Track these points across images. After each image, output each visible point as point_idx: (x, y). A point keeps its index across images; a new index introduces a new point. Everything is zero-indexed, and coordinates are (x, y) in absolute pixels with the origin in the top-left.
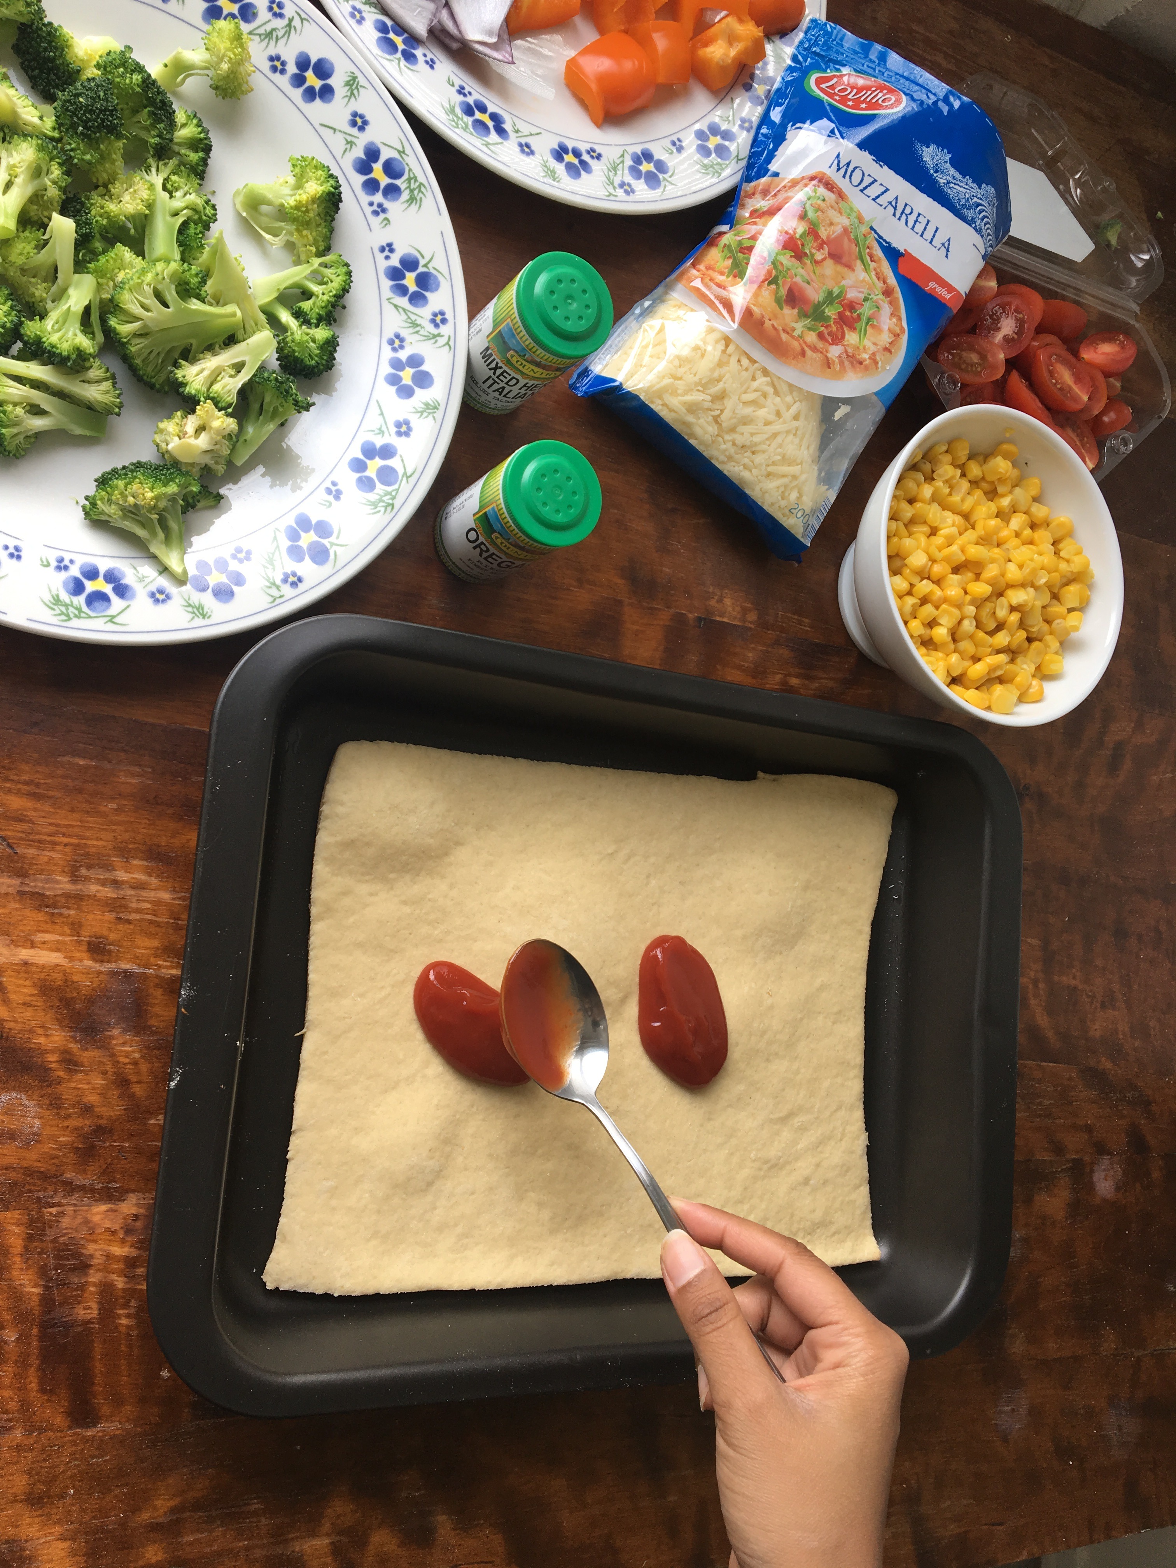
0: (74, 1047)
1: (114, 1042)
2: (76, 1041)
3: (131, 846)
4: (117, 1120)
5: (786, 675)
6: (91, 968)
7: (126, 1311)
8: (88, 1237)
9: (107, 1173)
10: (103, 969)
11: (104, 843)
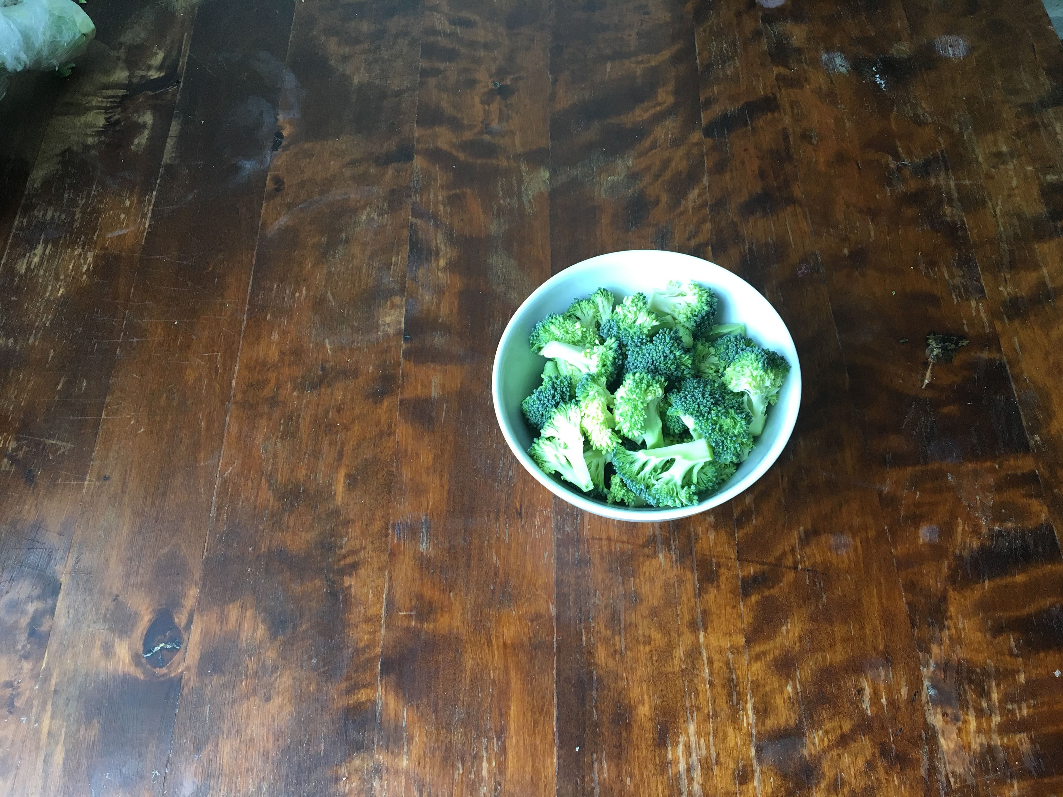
0: (823, 784)
1: (813, 752)
2: (819, 782)
3: (658, 762)
4: (873, 740)
5: (438, 269)
6: (759, 780)
7: (1017, 712)
8: (967, 750)
9: (915, 742)
10: (758, 770)
11: (659, 783)
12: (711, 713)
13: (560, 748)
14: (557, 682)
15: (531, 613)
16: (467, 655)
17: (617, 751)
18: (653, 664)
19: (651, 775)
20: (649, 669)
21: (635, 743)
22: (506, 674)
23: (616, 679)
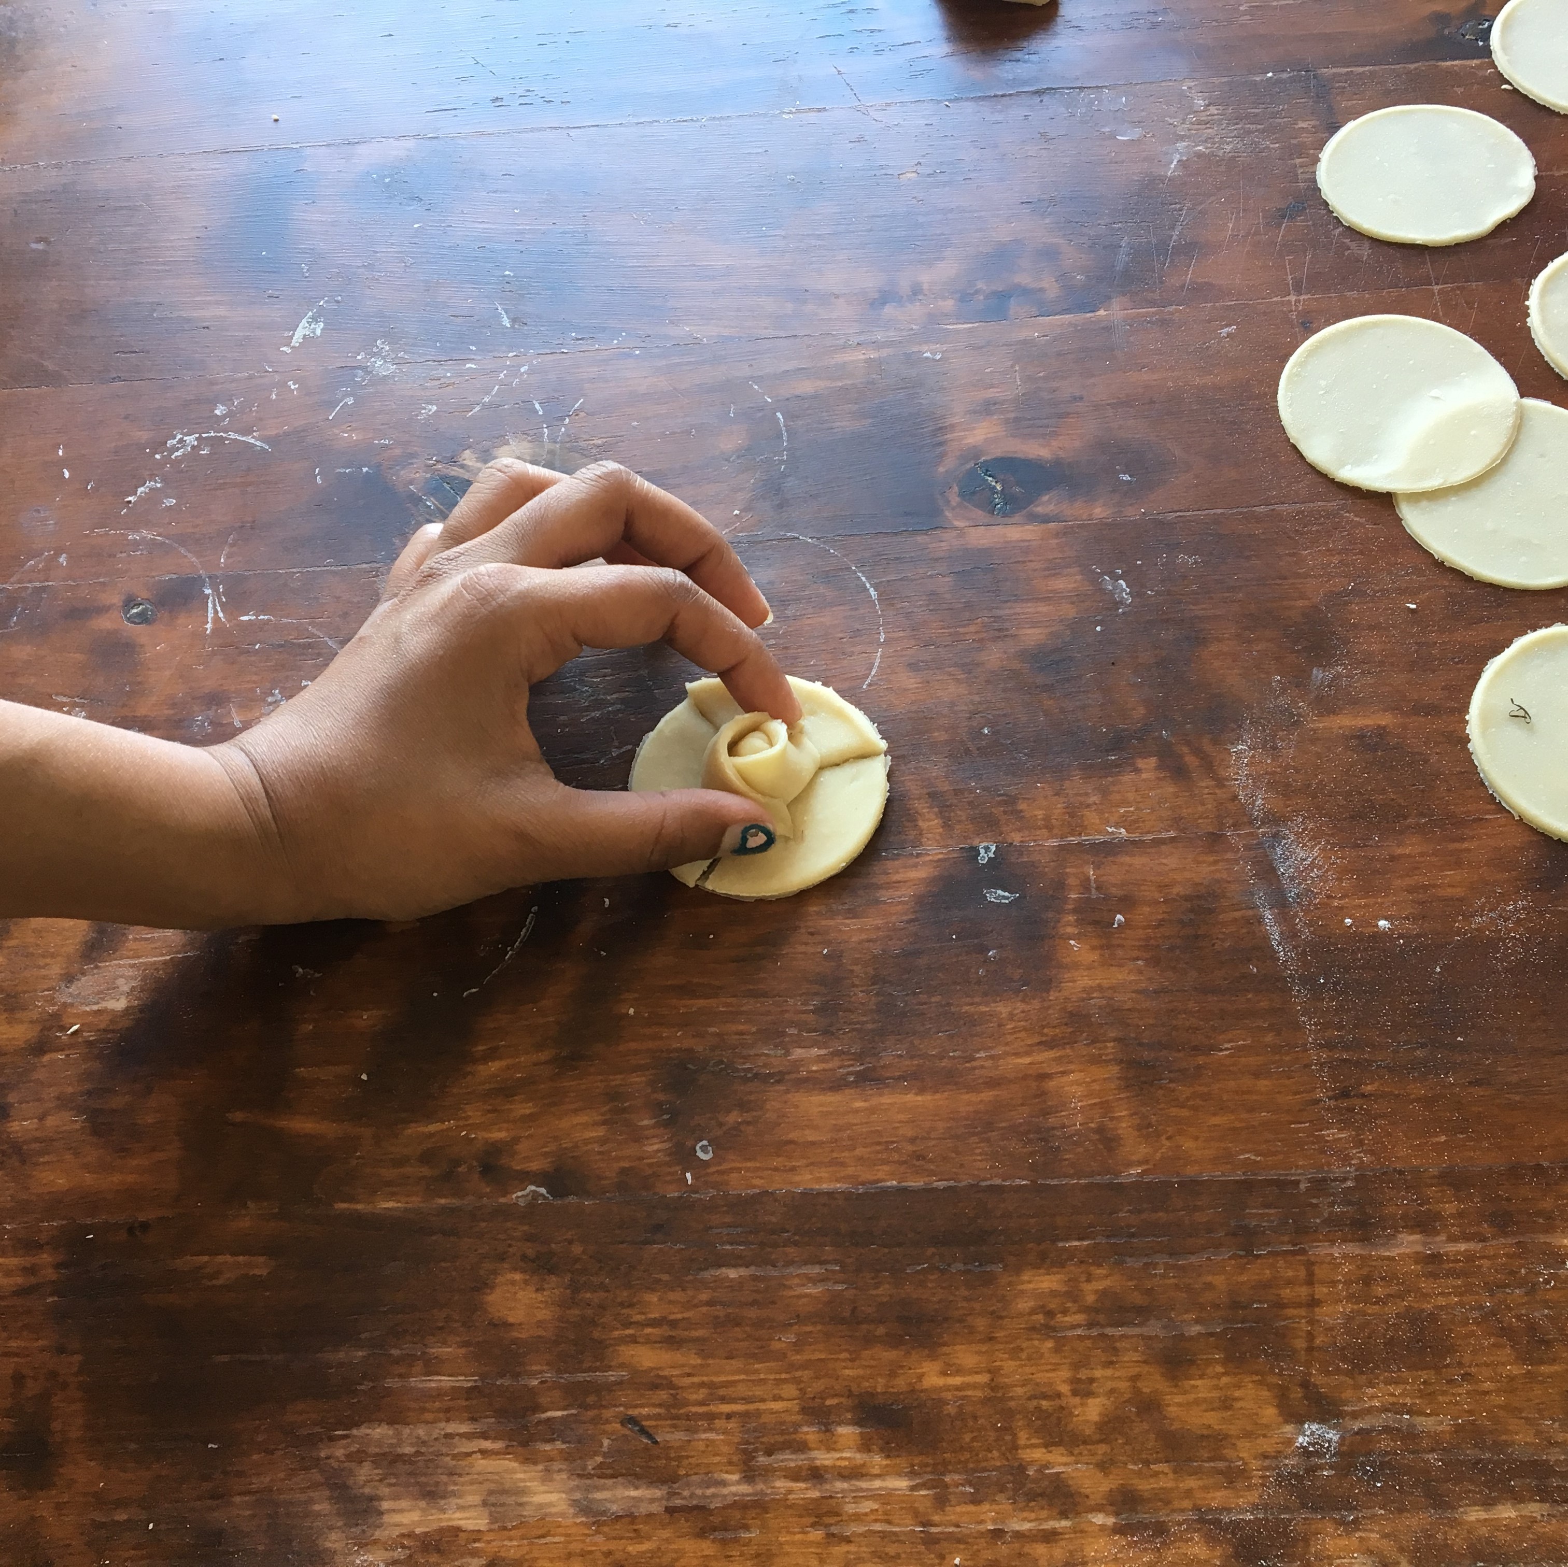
12: (934, 1530)
13: (847, 1196)
14: (977, 1185)
15: (1117, 1129)
16: (1019, 1004)
17: (847, 1314)
18: (1029, 1399)
19: (802, 1385)
20: (1019, 1391)
21: (866, 1353)
22: (985, 1083)
23: (993, 1313)
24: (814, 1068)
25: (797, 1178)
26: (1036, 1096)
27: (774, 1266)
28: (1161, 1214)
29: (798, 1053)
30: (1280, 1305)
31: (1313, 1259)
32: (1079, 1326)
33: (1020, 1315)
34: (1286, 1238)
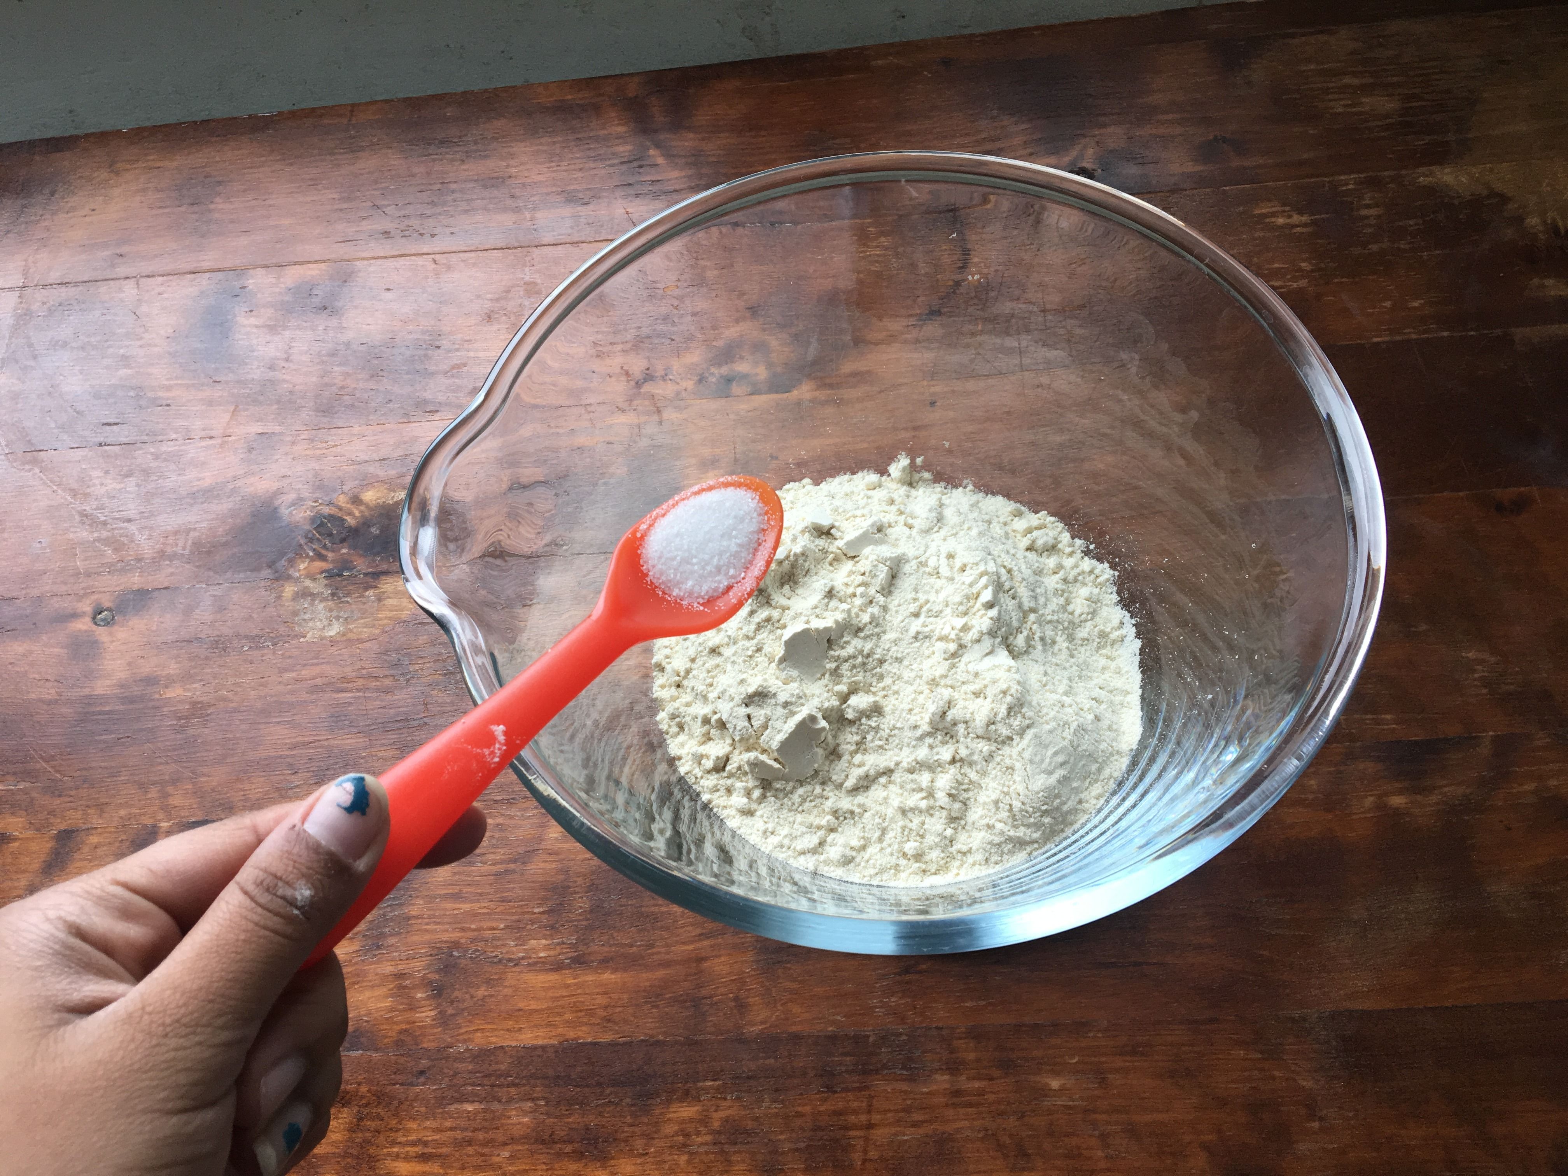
24: (542, 955)
25: (523, 1037)
26: (695, 974)
27: (500, 1101)
28: (772, 1061)
29: (533, 942)
30: (846, 1128)
31: (873, 1093)
32: (706, 1144)
33: (666, 1137)
34: (856, 1078)
